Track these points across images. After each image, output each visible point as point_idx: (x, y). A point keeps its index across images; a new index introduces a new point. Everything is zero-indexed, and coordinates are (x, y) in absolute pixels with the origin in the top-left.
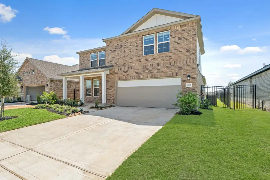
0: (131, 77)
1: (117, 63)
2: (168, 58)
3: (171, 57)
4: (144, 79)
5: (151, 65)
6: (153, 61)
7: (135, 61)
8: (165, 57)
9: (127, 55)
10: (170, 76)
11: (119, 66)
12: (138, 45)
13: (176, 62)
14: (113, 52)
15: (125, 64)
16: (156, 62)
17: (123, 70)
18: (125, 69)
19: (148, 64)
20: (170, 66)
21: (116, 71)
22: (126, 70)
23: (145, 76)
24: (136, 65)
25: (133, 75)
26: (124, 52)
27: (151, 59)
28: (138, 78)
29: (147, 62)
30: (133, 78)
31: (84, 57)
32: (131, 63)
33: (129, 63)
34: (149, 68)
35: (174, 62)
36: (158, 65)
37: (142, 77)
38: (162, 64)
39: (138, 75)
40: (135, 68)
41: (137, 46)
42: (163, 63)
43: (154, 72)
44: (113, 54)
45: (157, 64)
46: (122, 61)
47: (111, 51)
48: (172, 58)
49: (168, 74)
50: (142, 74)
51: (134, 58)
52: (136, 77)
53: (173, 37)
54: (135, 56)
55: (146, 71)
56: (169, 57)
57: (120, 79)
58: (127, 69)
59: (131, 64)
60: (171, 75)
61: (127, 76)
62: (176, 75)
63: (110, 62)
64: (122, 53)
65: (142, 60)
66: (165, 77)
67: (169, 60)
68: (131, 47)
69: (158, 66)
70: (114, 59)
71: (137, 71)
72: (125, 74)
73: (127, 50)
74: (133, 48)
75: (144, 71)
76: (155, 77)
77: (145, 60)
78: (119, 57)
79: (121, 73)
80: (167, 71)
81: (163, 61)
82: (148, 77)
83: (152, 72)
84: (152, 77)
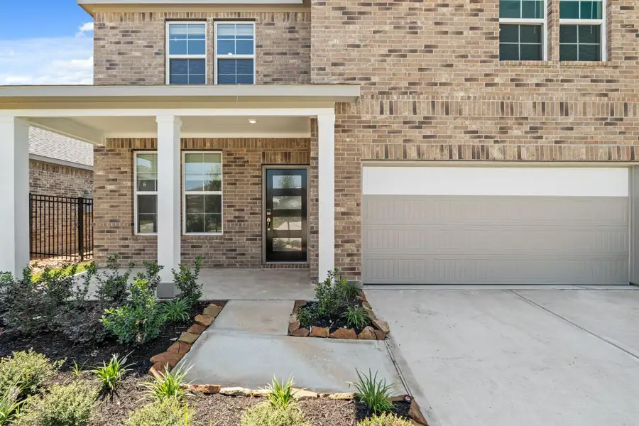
0: (446, 152)
1: (374, 79)
2: (603, 86)
3: (614, 86)
4: (504, 162)
5: (534, 103)
6: (543, 90)
7: (467, 80)
8: (592, 81)
9: (429, 49)
10: (610, 159)
11: (381, 93)
12: (481, 10)
13: (630, 108)
14: (350, 17)
15: (413, 88)
16: (557, 95)
17: (407, 114)
18: (415, 112)
19: (526, 102)
20: (611, 119)
21: (366, 117)
22: (418, 118)
23: (512, 151)
24: (469, 97)
25: (455, 143)
26: (413, 30)
27: (535, 81)
28: (480, 156)
29: (518, 91)
30: (455, 156)
31: (126, 33)
32: (441, 84)
33: (435, 84)
34: (527, 118)
35: (626, 105)
36: (564, 109)
37: (495, 152)
38: (580, 108)
39: (477, 143)
40: (466, 113)
41: (476, 13)
42: (585, 104)
43: (549, 138)
44: (352, 27)
45: (562, 104)
46: (402, 72)
47: (339, 13)
48: (617, 90)
49: (602, 151)
50: (496, 142)
51: (460, 64)
52: (468, 154)
53: (622, 8)
54: (465, 56)
55: (516, 132)
56: (608, 81)
57: (386, 157)
58: (424, 111)
59: (445, 91)
60: (615, 156)
61: (424, 146)
62: (633, 158)
63: (334, 64)
64: (402, 33)
65: (497, 80)
66: (591, 161)
67: (606, 95)
68: (444, 10)
69: (567, 115)
70: (355, 53)
71: (474, 128)
72: (417, 135)
73: (424, 21)
74: (456, 18)
75: (504, 130)
76: (551, 158)
77: (512, 80)
78: (384, 51)
79: (395, 127)
80: (599, 138)
81: (584, 95)
82: (524, 155)
83: (541, 137)
84: (540, 159)
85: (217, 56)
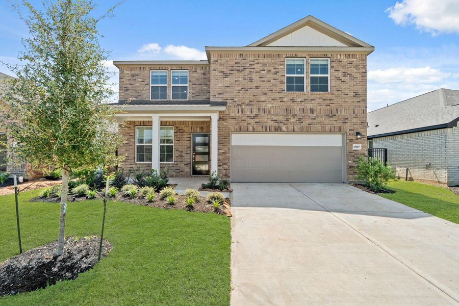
0: (264, 128)
1: (236, 100)
2: (328, 102)
3: (332, 102)
4: (288, 132)
5: (300, 109)
6: (303, 103)
7: (272, 100)
8: (323, 100)
9: (257, 87)
10: (331, 131)
11: (238, 105)
12: (278, 72)
13: (339, 110)
14: (226, 75)
15: (251, 103)
16: (309, 106)
17: (248, 113)
18: (252, 113)
19: (296, 108)
20: (331, 115)
21: (232, 115)
22: (253, 115)
23: (291, 128)
24: (273, 107)
25: (268, 125)
26: (251, 80)
27: (300, 100)
28: (278, 130)
29: (293, 104)
30: (267, 130)
31: (133, 76)
32: (262, 101)
33: (260, 101)
34: (297, 115)
35: (337, 109)
36: (312, 111)
37: (284, 128)
38: (318, 110)
39: (277, 125)
40: (272, 112)
41: (276, 73)
42: (320, 109)
43: (306, 123)
44: (226, 79)
45: (311, 109)
46: (247, 96)
47: (221, 74)
48: (333, 103)
49: (328, 128)
50: (284, 124)
51: (270, 94)
52: (273, 129)
53: (335, 71)
54: (272, 90)
55: (292, 120)
56: (329, 100)
57: (240, 130)
58: (255, 112)
59: (264, 104)
60: (333, 130)
61: (255, 126)
62: (340, 130)
63: (219, 94)
64: (246, 81)
65: (284, 100)
66: (323, 131)
67: (329, 105)
68: (263, 72)
69: (313, 113)
70: (228, 89)
71: (275, 119)
72: (252, 121)
73: (255, 77)
74: (268, 76)
75: (287, 120)
76: (307, 130)
77: (291, 100)
78: (239, 88)
79: (244, 118)
80: (326, 123)
81: (320, 105)
82: (296, 130)
83: (303, 122)
84: (302, 131)
85: (172, 85)
